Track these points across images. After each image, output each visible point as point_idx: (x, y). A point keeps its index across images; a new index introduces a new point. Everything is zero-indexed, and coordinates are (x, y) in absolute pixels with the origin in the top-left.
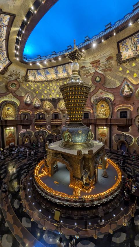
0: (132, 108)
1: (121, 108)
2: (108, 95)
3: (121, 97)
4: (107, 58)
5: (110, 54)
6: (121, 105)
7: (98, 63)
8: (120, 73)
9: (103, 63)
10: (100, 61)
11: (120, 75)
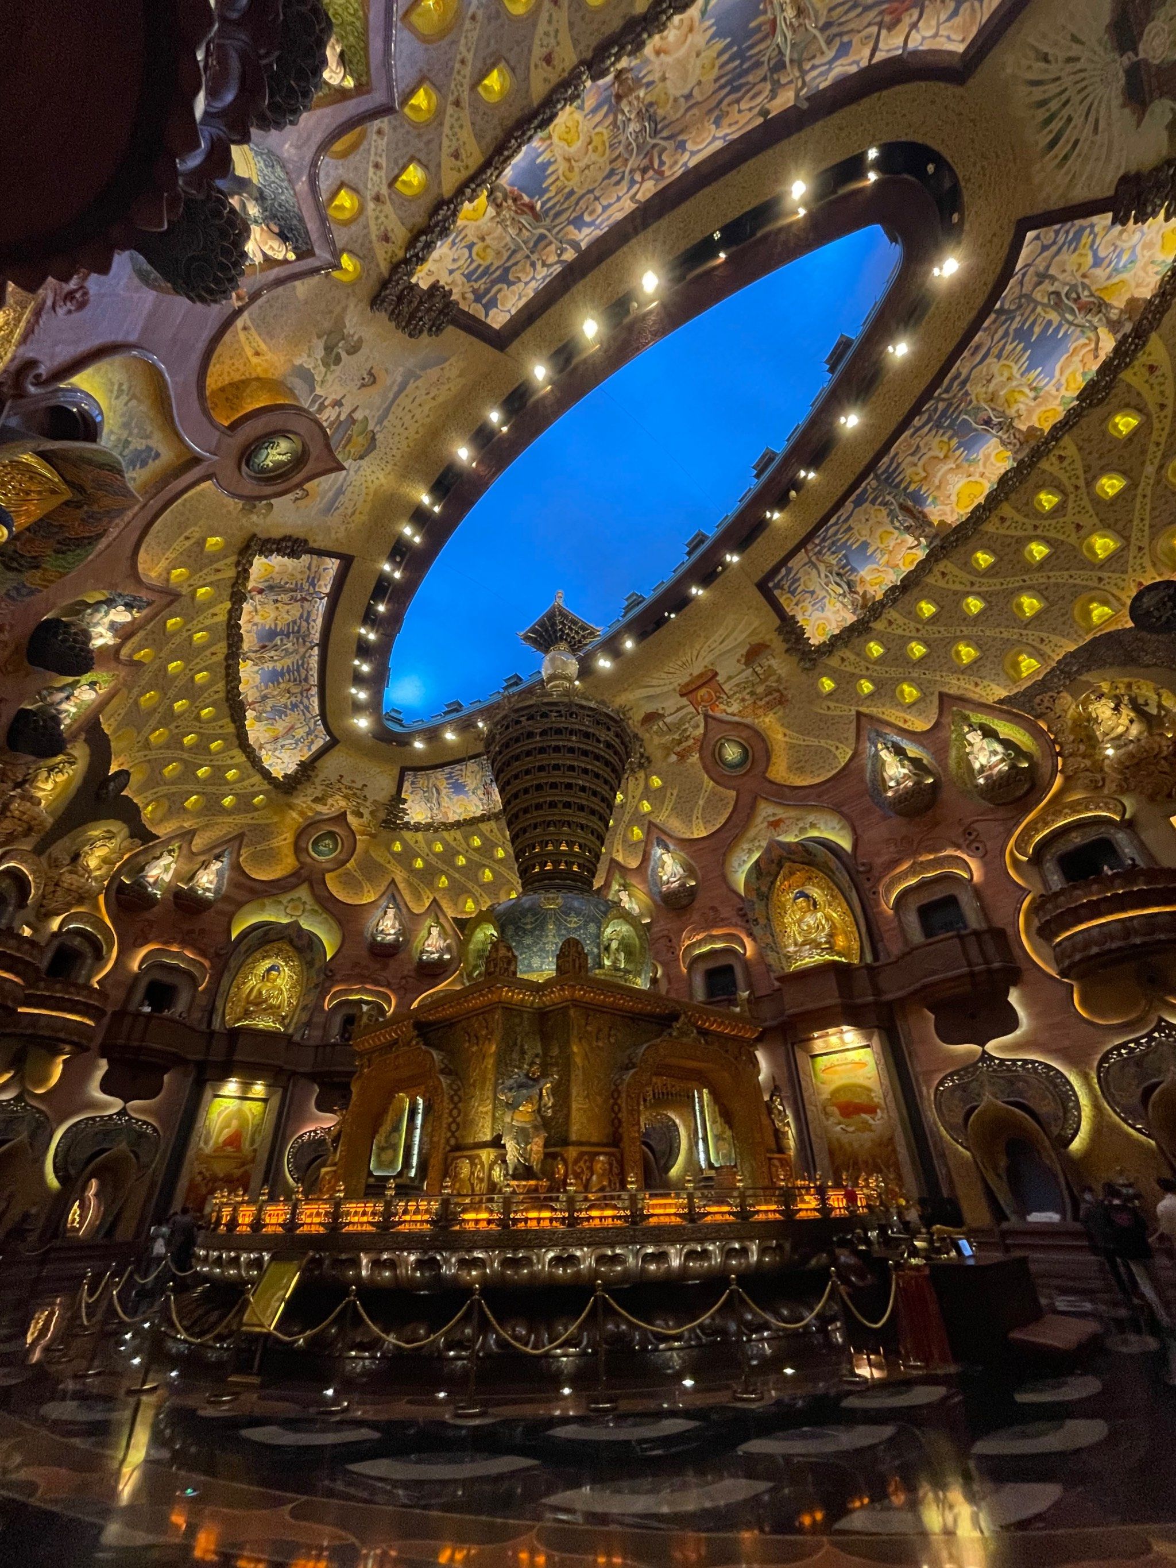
0: (974, 864)
1: (913, 881)
2: (813, 826)
3: (885, 818)
4: (744, 651)
5: (749, 636)
6: (905, 866)
7: (713, 683)
8: (832, 705)
9: (735, 681)
10: (716, 674)
11: (838, 713)
